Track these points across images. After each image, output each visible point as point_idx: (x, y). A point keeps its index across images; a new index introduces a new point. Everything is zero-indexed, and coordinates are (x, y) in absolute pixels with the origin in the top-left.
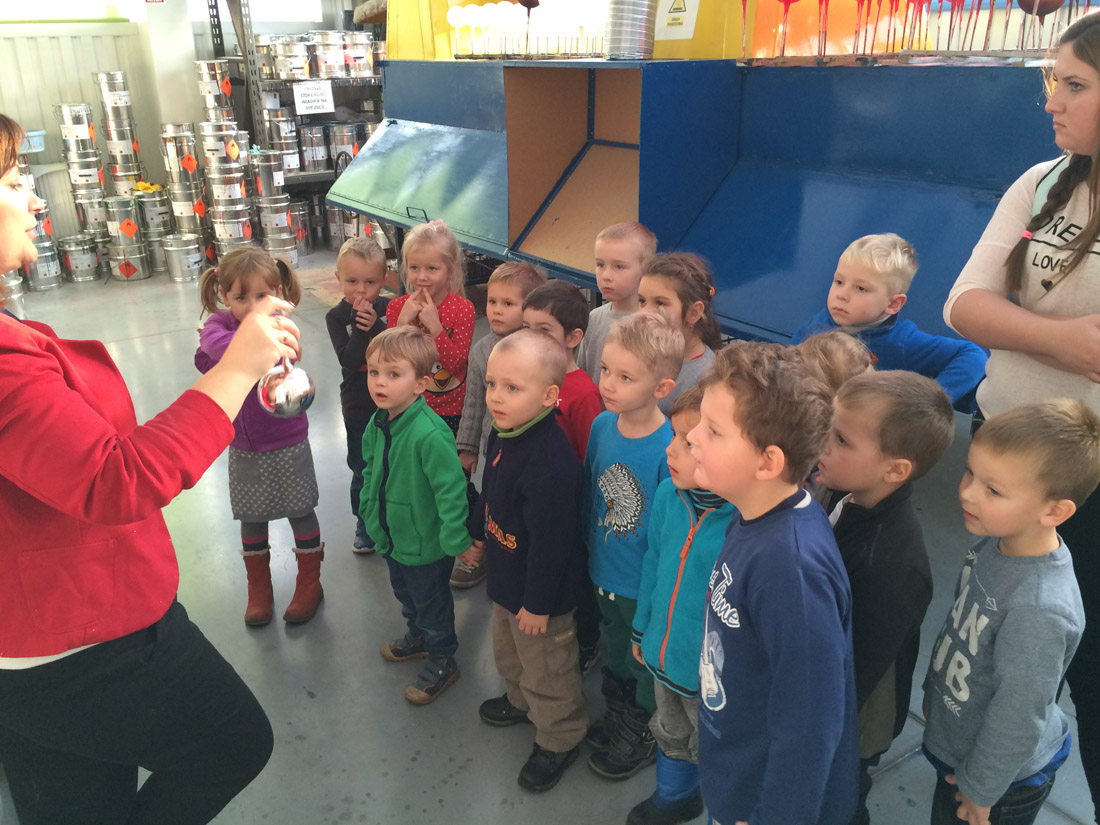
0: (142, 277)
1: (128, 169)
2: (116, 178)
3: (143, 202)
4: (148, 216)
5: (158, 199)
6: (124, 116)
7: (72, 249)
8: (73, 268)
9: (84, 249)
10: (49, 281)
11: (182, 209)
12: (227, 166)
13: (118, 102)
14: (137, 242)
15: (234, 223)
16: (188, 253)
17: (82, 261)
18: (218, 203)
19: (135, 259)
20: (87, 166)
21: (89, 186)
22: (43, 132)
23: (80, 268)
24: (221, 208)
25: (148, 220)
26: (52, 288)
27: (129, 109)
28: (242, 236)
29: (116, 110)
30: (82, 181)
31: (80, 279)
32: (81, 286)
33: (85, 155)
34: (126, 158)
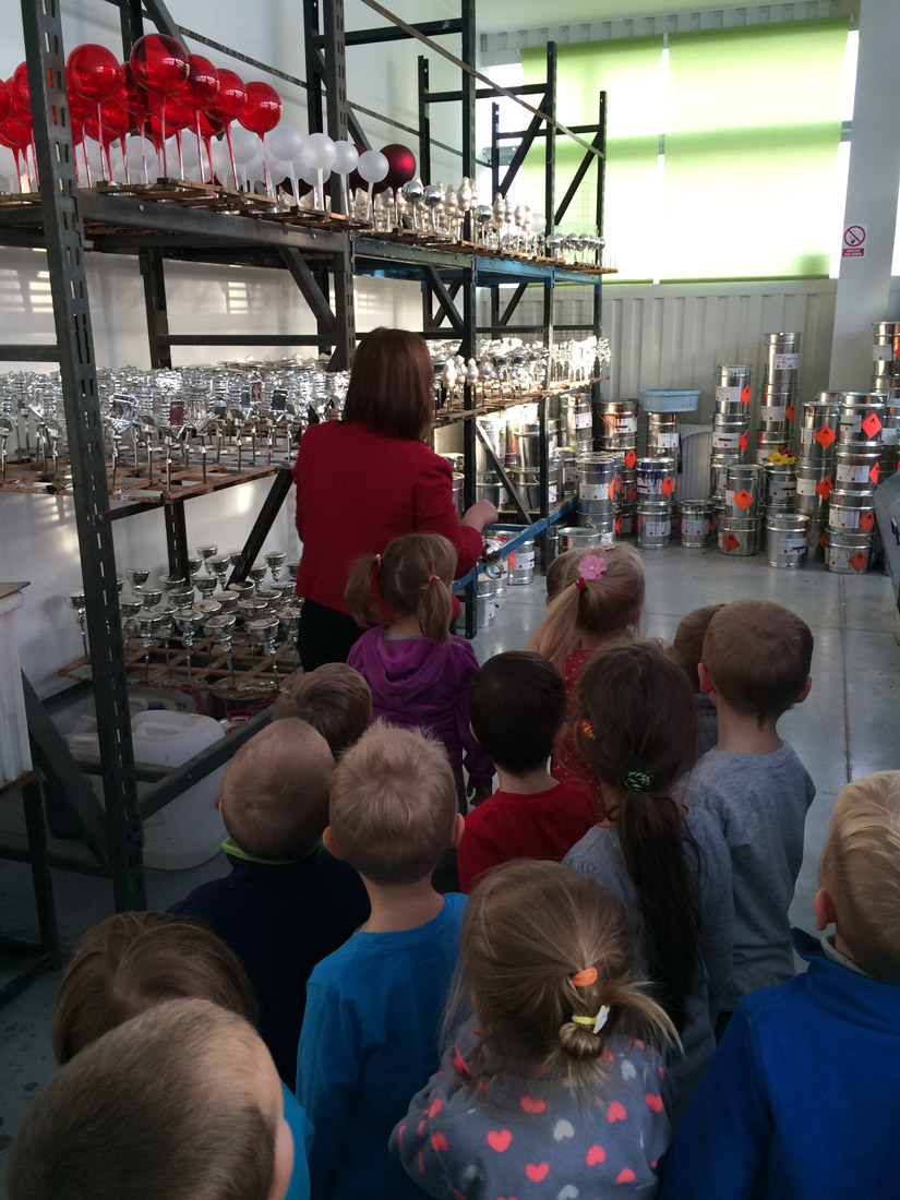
0: (745, 553)
1: (774, 437)
2: (760, 446)
3: (770, 475)
4: (773, 489)
5: (789, 472)
6: (786, 380)
7: (689, 512)
8: (683, 532)
9: (697, 515)
10: (656, 540)
11: (805, 487)
12: (861, 444)
13: (781, 365)
14: (750, 515)
15: (851, 510)
16: (790, 536)
17: (693, 526)
18: (840, 485)
19: (741, 534)
20: (731, 430)
21: (728, 452)
22: (698, 392)
23: (689, 533)
24: (842, 492)
25: (771, 494)
26: (656, 548)
27: (793, 373)
28: (857, 527)
29: (778, 374)
30: (720, 445)
31: (688, 545)
32: (688, 551)
33: (734, 419)
34: (775, 425)
